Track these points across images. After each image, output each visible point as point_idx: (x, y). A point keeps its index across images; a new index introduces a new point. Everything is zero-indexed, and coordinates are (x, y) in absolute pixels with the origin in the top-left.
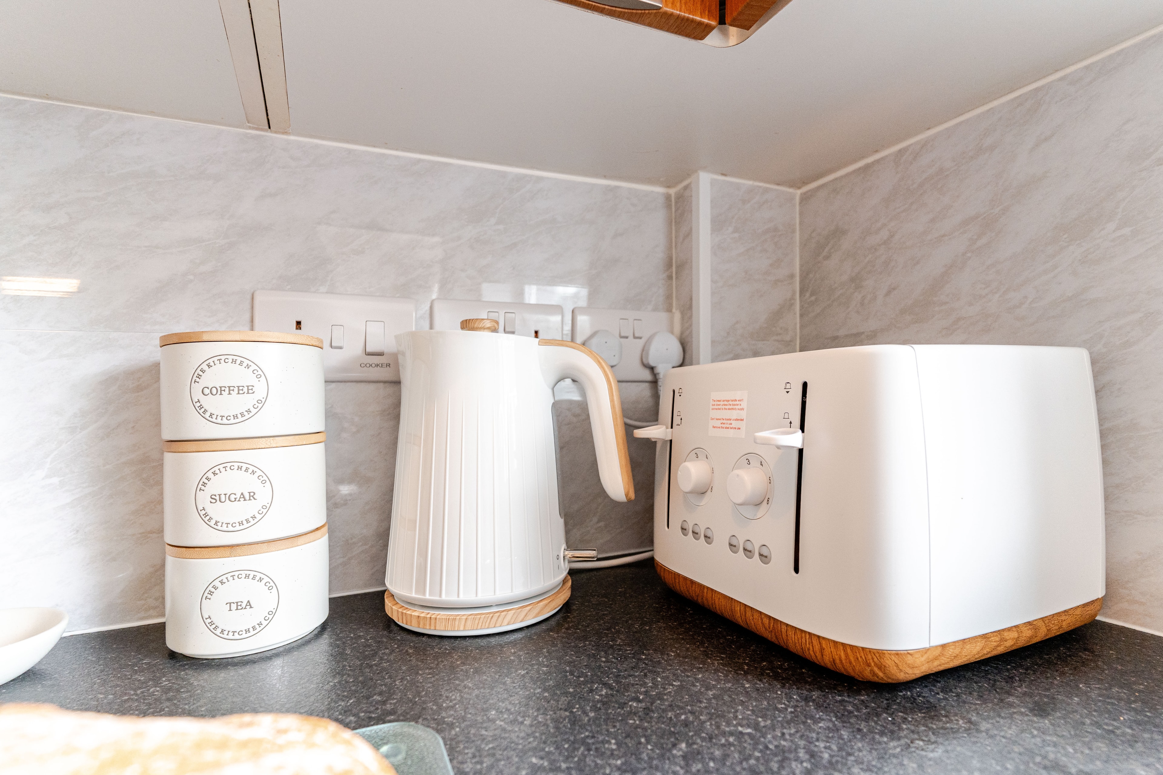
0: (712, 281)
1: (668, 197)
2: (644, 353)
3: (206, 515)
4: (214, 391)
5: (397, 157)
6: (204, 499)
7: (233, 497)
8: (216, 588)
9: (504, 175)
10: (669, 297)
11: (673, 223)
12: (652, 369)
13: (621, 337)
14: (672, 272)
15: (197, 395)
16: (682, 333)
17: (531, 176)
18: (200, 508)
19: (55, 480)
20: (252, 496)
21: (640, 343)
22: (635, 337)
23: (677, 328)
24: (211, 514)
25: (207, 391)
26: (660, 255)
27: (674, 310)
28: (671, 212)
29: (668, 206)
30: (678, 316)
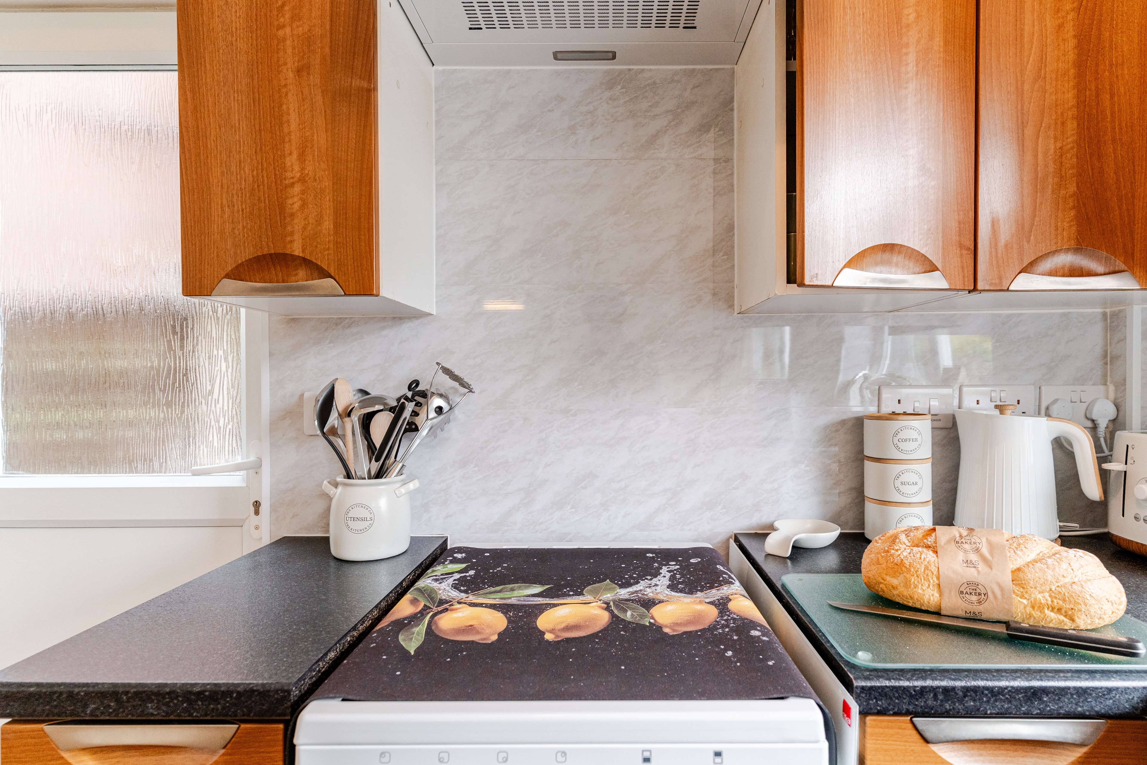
0: (1142, 370)
1: (1105, 314)
2: (1088, 412)
3: (899, 489)
4: (903, 440)
5: (943, 315)
6: (898, 483)
7: (910, 483)
8: (903, 519)
9: (999, 315)
10: (1105, 376)
11: (1109, 331)
12: (1093, 421)
13: (1072, 402)
14: (1107, 361)
15: (896, 441)
16: (1115, 399)
17: (1014, 314)
18: (896, 487)
19: (808, 468)
20: (916, 484)
21: (1084, 406)
22: (1081, 402)
23: (1112, 395)
24: (901, 489)
25: (900, 440)
26: (1098, 351)
27: (1108, 384)
28: (1107, 323)
29: (1105, 320)
30: (1111, 388)
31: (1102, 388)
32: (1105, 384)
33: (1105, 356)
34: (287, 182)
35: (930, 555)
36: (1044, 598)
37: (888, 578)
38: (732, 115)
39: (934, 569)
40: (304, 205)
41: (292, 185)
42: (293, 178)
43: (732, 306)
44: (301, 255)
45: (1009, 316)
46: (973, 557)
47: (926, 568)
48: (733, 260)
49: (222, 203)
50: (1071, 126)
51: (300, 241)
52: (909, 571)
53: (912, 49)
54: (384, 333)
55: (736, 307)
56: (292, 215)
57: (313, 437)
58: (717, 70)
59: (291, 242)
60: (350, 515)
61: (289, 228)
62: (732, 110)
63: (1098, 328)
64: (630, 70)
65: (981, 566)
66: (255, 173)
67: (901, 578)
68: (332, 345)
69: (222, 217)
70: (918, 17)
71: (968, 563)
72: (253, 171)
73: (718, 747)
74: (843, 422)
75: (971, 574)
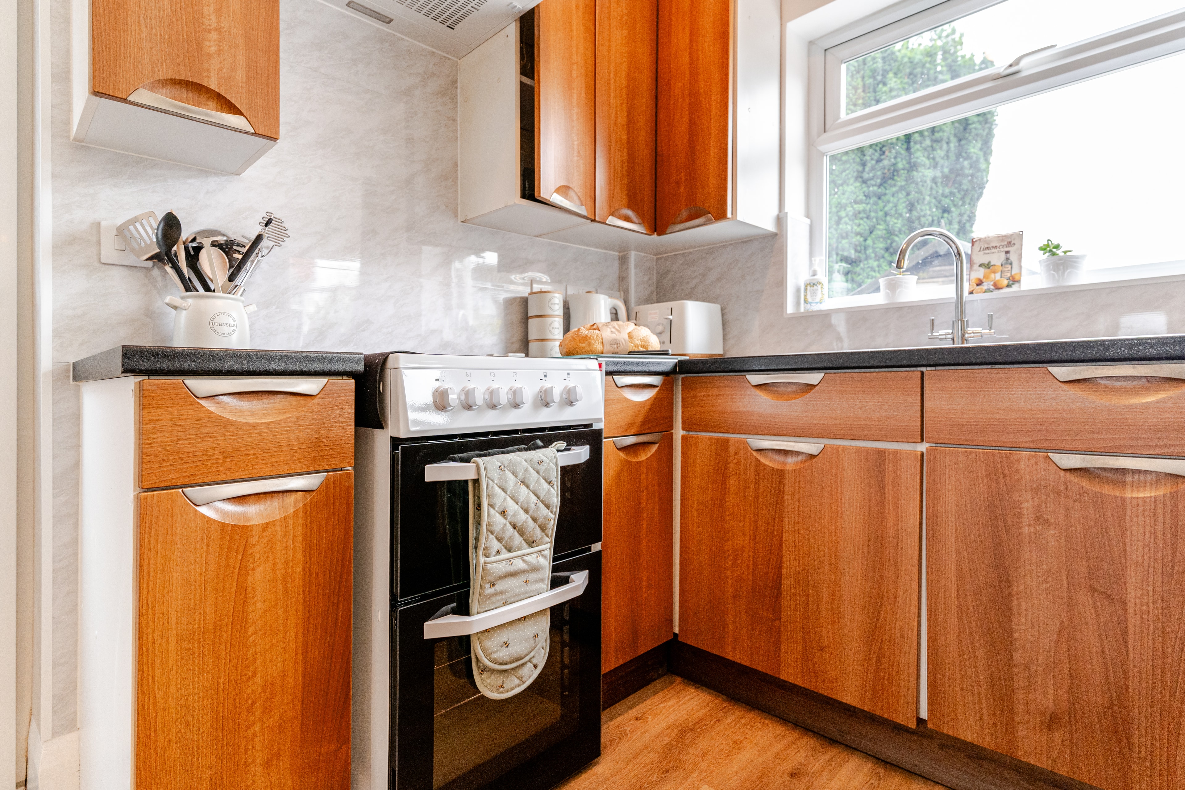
0: (634, 283)
1: (620, 257)
6: (551, 328)
7: (556, 328)
8: (553, 348)
10: (619, 288)
11: (623, 264)
14: (620, 280)
15: (550, 305)
16: (624, 298)
18: (550, 330)
20: (559, 328)
24: (552, 331)
25: (552, 304)
26: (617, 274)
27: (621, 291)
28: (621, 261)
29: (620, 259)
30: (622, 293)
31: (618, 293)
32: (619, 291)
33: (619, 278)
34: (204, 27)
35: (597, 331)
36: (639, 343)
37: (580, 344)
38: (456, 91)
39: (600, 336)
40: (220, 51)
41: (209, 31)
42: (210, 25)
43: (456, 216)
44: (216, 90)
45: (585, 250)
46: (613, 330)
47: (597, 336)
48: (457, 186)
49: (139, 22)
50: (626, 151)
51: (216, 79)
52: (590, 338)
53: (575, 91)
54: (190, 181)
55: (459, 217)
56: (209, 55)
57: (107, 266)
58: (449, 59)
59: (208, 77)
60: (216, 321)
61: (206, 65)
62: (456, 88)
63: (616, 263)
64: (394, 35)
65: (617, 333)
66: (174, 8)
67: (587, 342)
68: (131, 181)
69: (139, 34)
70: (577, 77)
71: (612, 332)
72: (172, 6)
73: (568, 372)
74: (515, 299)
75: (614, 336)
